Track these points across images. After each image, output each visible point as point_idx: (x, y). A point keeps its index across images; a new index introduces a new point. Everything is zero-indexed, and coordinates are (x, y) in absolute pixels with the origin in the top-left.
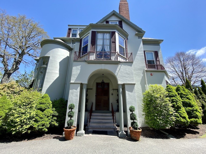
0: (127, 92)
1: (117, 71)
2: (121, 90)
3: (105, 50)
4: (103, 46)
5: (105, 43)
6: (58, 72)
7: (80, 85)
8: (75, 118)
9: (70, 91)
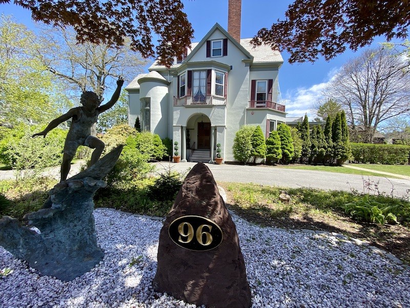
0: (218, 133)
1: (211, 115)
2: (213, 131)
3: (201, 92)
4: (200, 87)
5: (202, 85)
6: (160, 113)
7: (180, 127)
8: (179, 151)
9: (174, 132)
